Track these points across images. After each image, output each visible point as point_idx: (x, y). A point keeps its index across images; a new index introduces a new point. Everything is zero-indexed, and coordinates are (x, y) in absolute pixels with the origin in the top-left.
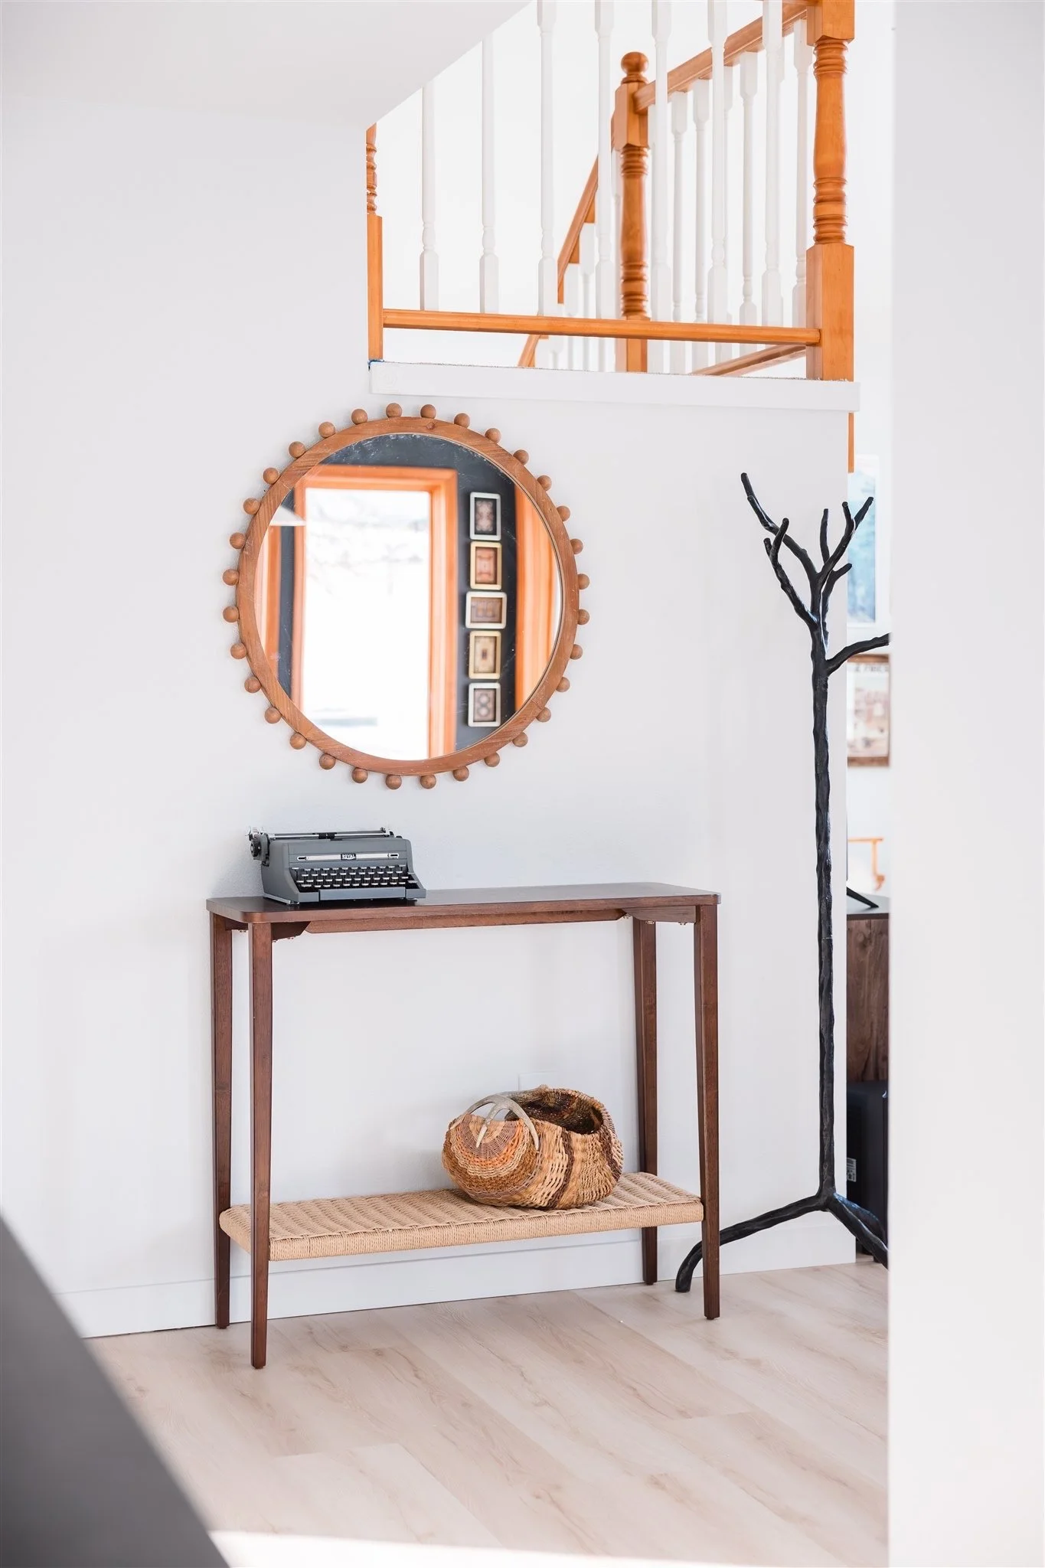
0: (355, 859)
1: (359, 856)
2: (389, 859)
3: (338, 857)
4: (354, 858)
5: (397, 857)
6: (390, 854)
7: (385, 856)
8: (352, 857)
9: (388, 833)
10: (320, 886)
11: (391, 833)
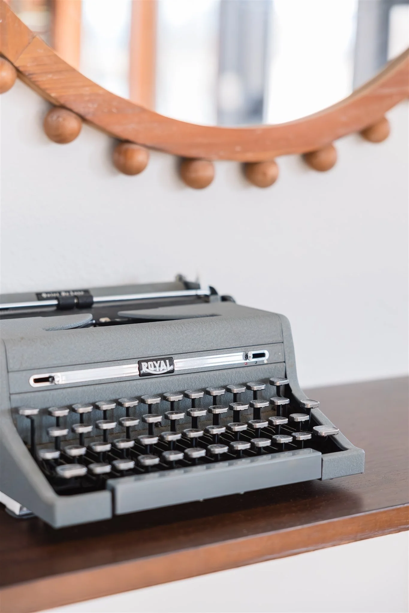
0: (172, 371)
1: (180, 364)
2: (246, 366)
3: (132, 370)
4: (170, 368)
5: (265, 359)
6: (250, 354)
7: (237, 358)
8: (164, 367)
9: (204, 291)
10: (107, 469)
11: (213, 291)
